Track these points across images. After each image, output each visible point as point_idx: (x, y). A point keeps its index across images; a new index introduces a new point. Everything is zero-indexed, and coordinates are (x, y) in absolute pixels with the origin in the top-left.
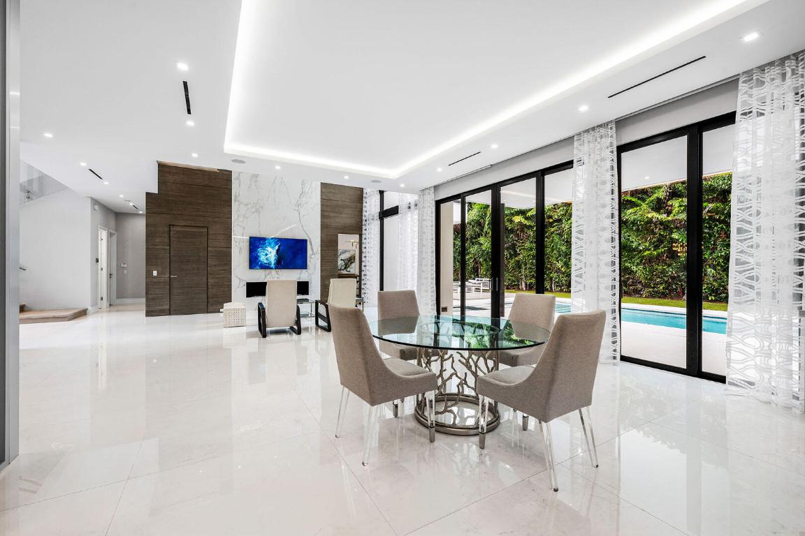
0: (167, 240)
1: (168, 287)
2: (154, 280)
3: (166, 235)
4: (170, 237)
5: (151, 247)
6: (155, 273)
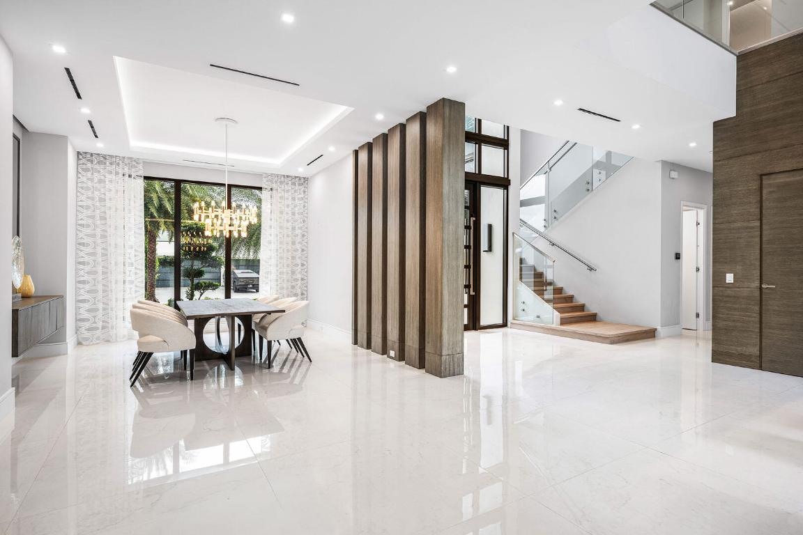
0: (754, 209)
1: (757, 308)
2: (729, 292)
3: (754, 199)
4: (761, 201)
5: (723, 226)
6: (730, 278)
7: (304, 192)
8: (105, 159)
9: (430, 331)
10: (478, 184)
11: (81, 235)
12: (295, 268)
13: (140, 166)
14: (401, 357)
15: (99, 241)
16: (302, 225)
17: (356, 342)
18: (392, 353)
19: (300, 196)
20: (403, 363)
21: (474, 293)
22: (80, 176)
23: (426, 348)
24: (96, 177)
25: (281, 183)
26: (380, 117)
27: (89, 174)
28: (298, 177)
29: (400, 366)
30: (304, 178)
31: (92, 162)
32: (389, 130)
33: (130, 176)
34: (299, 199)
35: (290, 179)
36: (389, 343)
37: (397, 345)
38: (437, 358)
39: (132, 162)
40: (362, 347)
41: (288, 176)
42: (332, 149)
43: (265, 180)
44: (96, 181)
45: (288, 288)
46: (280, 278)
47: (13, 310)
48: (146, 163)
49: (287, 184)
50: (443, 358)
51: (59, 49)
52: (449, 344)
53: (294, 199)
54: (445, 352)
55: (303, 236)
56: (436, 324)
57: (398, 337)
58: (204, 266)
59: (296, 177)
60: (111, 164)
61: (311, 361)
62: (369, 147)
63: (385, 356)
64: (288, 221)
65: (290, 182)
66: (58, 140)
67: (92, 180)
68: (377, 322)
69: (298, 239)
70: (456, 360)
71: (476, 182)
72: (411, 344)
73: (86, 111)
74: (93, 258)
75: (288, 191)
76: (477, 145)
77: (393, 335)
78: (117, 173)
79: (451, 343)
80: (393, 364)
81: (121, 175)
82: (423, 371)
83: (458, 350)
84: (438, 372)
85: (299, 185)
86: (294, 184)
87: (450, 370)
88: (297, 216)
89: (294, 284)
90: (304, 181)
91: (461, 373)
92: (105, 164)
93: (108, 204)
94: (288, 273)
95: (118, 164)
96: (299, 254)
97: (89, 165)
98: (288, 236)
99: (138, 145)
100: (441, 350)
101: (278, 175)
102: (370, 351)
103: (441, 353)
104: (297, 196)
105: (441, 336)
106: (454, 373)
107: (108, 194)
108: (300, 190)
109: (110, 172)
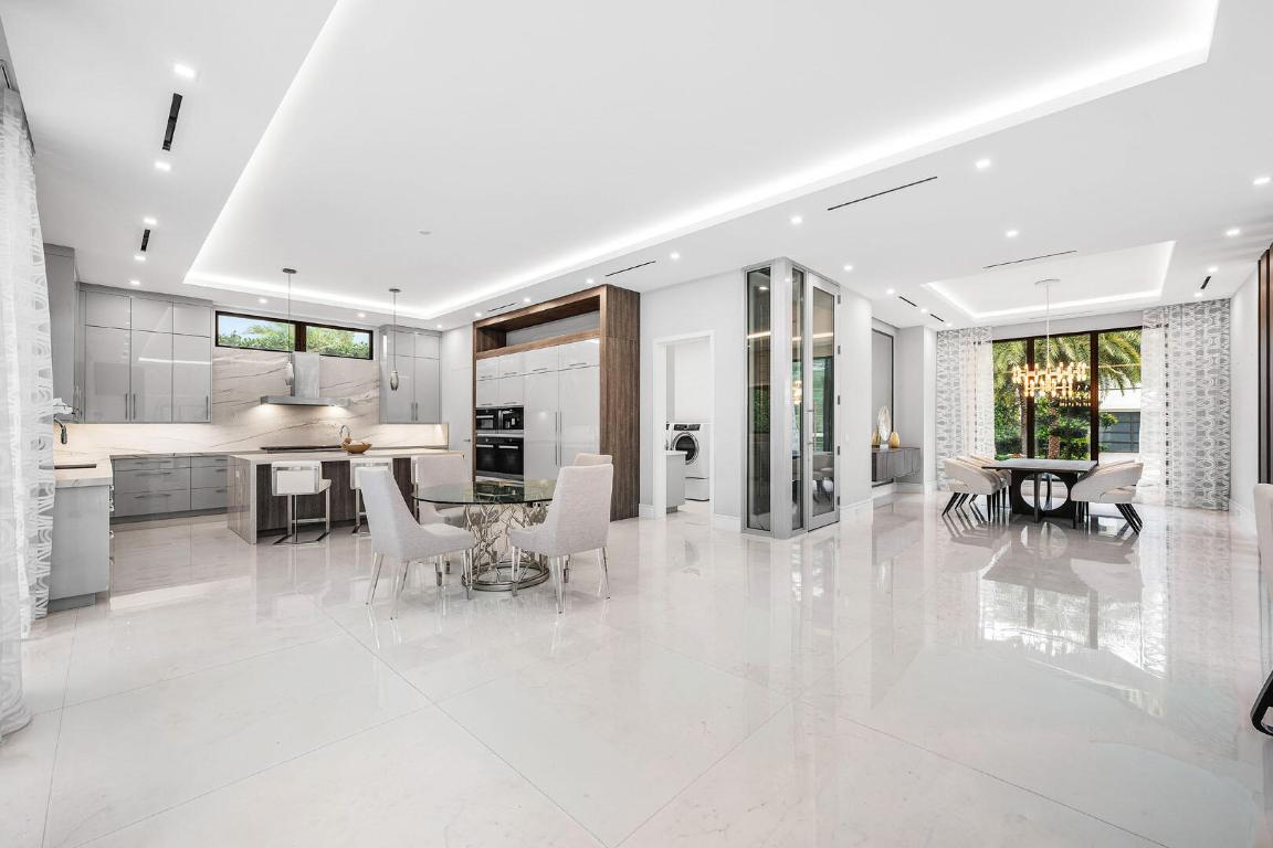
7: (1222, 319)
8: (958, 333)
13: (989, 333)
15: (954, 404)
19: (1213, 327)
22: (940, 352)
24: (952, 350)
25: (1175, 315)
27: (946, 349)
28: (1208, 302)
30: (1221, 300)
31: (947, 337)
33: (979, 343)
35: (1193, 307)
39: (981, 330)
44: (951, 353)
45: (1189, 455)
48: (994, 330)
49: (1187, 315)
51: (891, 292)
53: (1200, 333)
55: (1221, 382)
60: (963, 336)
65: (1192, 313)
66: (917, 330)
67: (948, 353)
73: (924, 311)
74: (949, 418)
75: (1188, 324)
78: (969, 343)
81: (972, 344)
85: (1212, 311)
86: (1200, 313)
89: (1203, 449)
90: (1220, 306)
92: (959, 337)
93: (961, 371)
95: (970, 335)
97: (946, 341)
99: (979, 317)
104: (1208, 327)
107: (961, 363)
108: (1213, 318)
109: (963, 344)
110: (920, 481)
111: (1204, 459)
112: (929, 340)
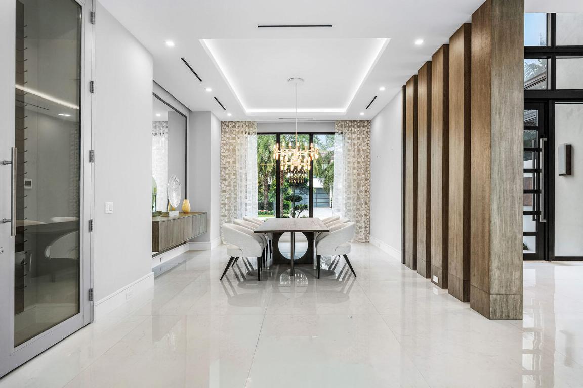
7: (367, 132)
8: (236, 124)
9: (476, 263)
10: (550, 101)
11: (223, 174)
12: (360, 194)
13: (255, 126)
14: (445, 284)
15: (232, 177)
16: (365, 159)
17: (404, 262)
18: (436, 279)
19: (364, 136)
20: (446, 291)
21: (545, 221)
22: (222, 137)
23: (471, 281)
24: (231, 136)
25: (349, 127)
26: (419, 42)
27: (227, 135)
28: (362, 121)
29: (443, 295)
30: (368, 121)
31: (228, 126)
32: (433, 56)
33: (249, 134)
34: (363, 138)
35: (356, 123)
36: (433, 268)
37: (440, 272)
38: (484, 295)
39: (249, 124)
40: (409, 266)
41: (354, 121)
42: (382, 89)
43: (336, 126)
44: (231, 138)
45: (354, 211)
46: (348, 202)
47: (153, 222)
48: (259, 124)
49: (354, 127)
50: (493, 297)
52: (500, 282)
53: (359, 139)
54: (495, 289)
55: (367, 168)
56: (484, 256)
57: (441, 263)
58: (301, 194)
59: (361, 121)
60: (239, 127)
61: (356, 276)
62: (415, 80)
63: (429, 280)
64: (354, 157)
65: (356, 126)
66: (206, 114)
67: (228, 138)
68: (421, 246)
69: (362, 171)
70: (511, 301)
71: (548, 99)
72: (455, 274)
73: (209, 90)
74: (229, 188)
75: (354, 133)
76: (549, 60)
77: (437, 261)
78: (242, 133)
79: (504, 281)
80: (437, 290)
81: (244, 133)
82: (468, 305)
83: (515, 290)
84: (486, 311)
85: (364, 127)
86: (359, 127)
87: (502, 312)
88: (362, 153)
89: (359, 207)
90: (367, 124)
91: (518, 317)
92: (236, 127)
93: (237, 153)
94: (354, 199)
95: (243, 126)
96: (363, 183)
97: (227, 129)
98: (354, 169)
99: (251, 111)
100: (489, 287)
101: (346, 121)
102: (415, 272)
103: (489, 291)
104: (361, 136)
105: (489, 271)
106: (508, 316)
107: (237, 147)
108: (364, 131)
109: (238, 132)
110: (208, 240)
111: (360, 213)
112: (215, 126)
